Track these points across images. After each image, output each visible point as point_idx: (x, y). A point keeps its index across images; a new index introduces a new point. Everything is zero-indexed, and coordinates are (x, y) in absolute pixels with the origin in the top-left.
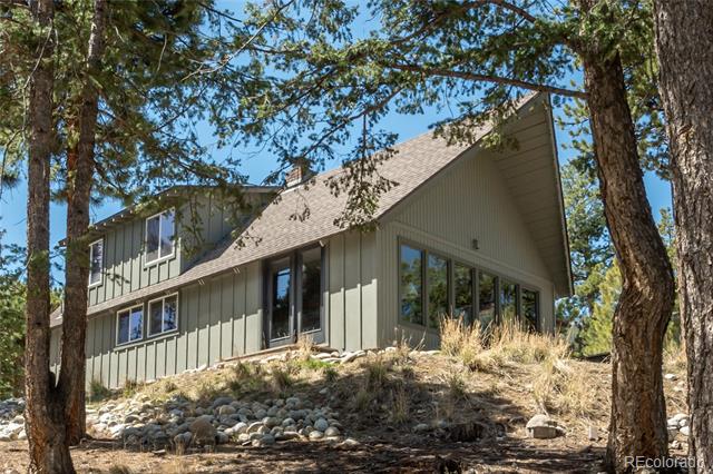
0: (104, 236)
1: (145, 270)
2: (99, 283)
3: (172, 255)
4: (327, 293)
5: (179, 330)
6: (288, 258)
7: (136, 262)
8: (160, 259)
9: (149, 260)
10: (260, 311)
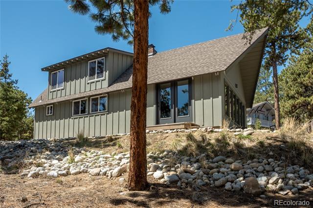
0: (65, 68)
1: (88, 84)
2: (63, 88)
3: (103, 78)
4: (193, 101)
5: (108, 111)
6: (170, 84)
7: (83, 80)
8: (96, 79)
9: (90, 80)
10: (155, 106)
